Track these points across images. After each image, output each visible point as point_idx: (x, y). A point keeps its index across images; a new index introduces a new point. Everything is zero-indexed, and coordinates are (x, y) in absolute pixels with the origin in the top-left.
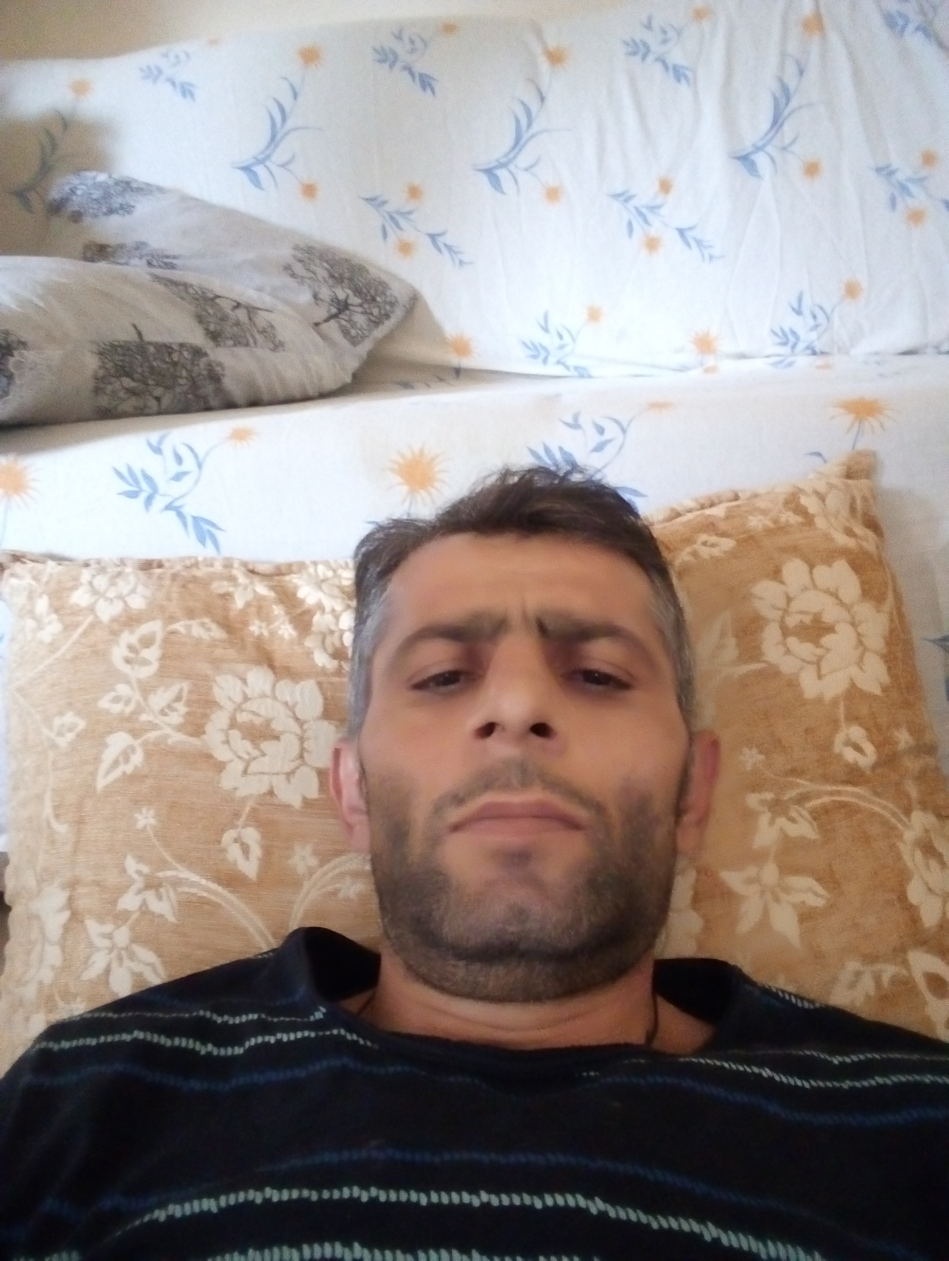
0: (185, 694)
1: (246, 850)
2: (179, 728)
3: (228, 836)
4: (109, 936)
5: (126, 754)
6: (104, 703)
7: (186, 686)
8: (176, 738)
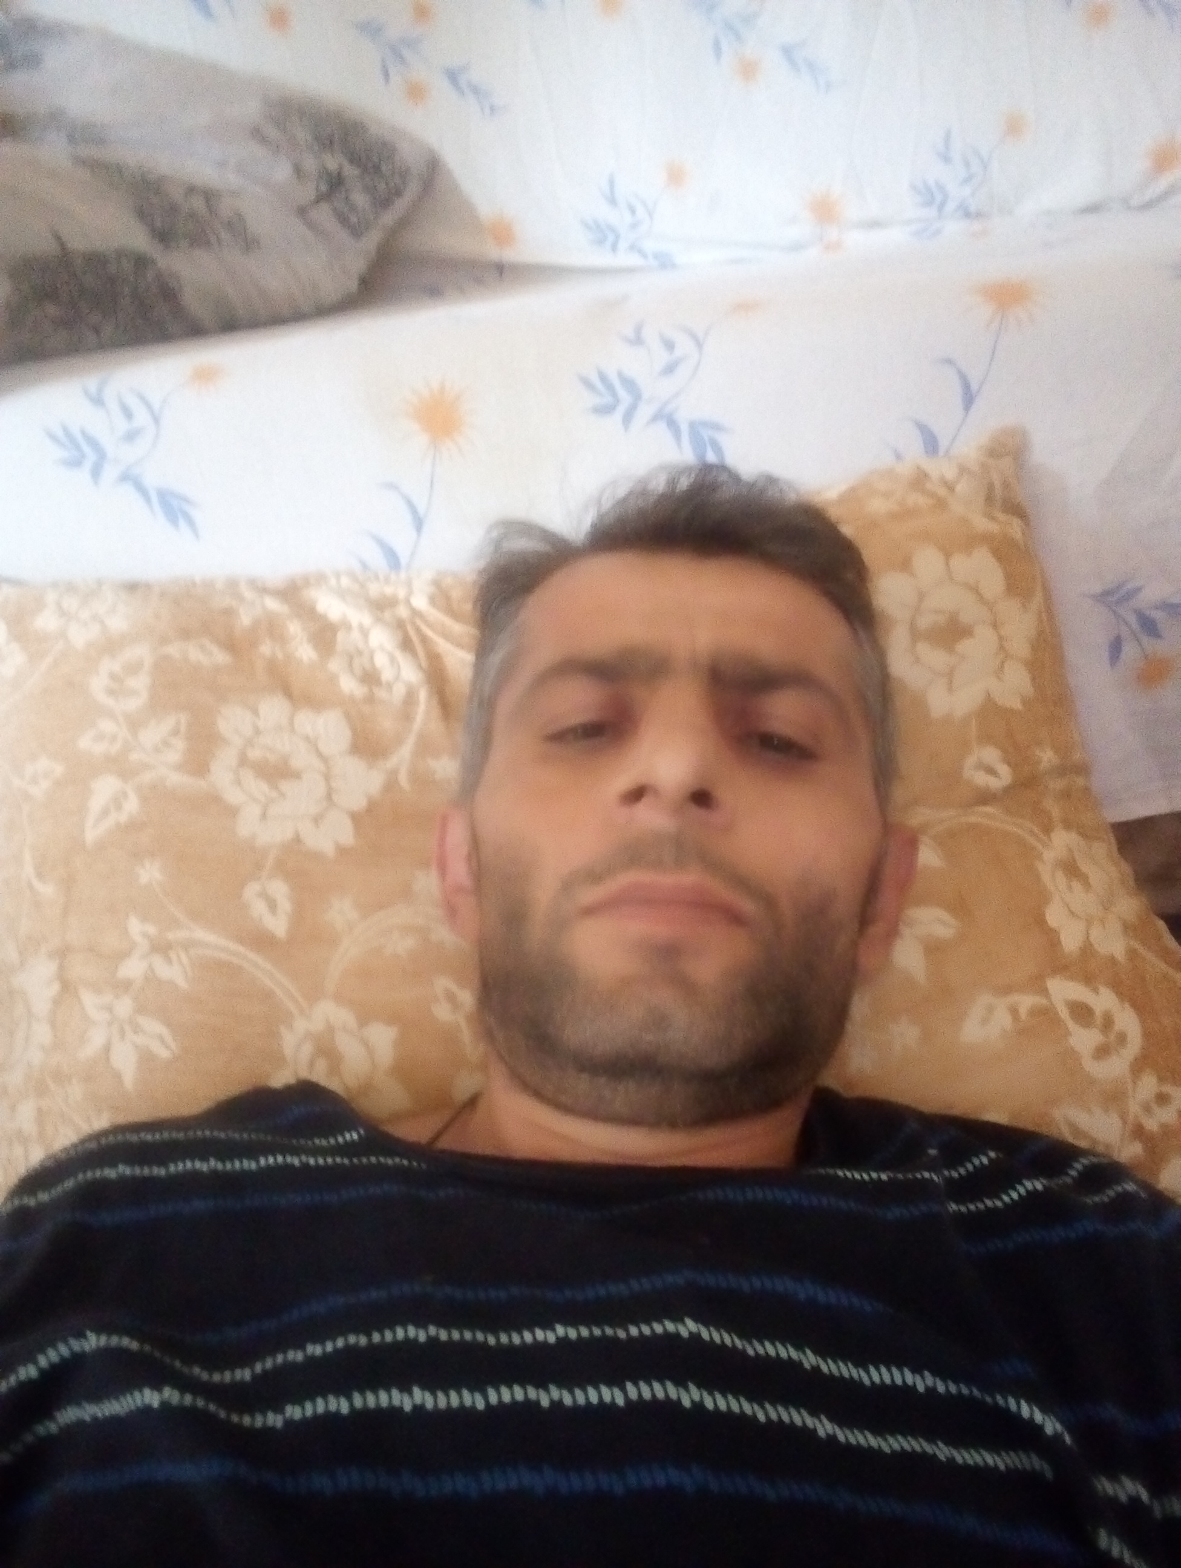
0: (183, 728)
1: (272, 906)
2: (179, 767)
3: (251, 891)
4: (110, 1009)
5: (117, 802)
6: (85, 743)
7: (184, 718)
8: (176, 779)
